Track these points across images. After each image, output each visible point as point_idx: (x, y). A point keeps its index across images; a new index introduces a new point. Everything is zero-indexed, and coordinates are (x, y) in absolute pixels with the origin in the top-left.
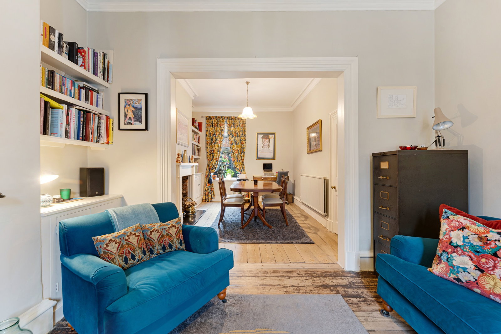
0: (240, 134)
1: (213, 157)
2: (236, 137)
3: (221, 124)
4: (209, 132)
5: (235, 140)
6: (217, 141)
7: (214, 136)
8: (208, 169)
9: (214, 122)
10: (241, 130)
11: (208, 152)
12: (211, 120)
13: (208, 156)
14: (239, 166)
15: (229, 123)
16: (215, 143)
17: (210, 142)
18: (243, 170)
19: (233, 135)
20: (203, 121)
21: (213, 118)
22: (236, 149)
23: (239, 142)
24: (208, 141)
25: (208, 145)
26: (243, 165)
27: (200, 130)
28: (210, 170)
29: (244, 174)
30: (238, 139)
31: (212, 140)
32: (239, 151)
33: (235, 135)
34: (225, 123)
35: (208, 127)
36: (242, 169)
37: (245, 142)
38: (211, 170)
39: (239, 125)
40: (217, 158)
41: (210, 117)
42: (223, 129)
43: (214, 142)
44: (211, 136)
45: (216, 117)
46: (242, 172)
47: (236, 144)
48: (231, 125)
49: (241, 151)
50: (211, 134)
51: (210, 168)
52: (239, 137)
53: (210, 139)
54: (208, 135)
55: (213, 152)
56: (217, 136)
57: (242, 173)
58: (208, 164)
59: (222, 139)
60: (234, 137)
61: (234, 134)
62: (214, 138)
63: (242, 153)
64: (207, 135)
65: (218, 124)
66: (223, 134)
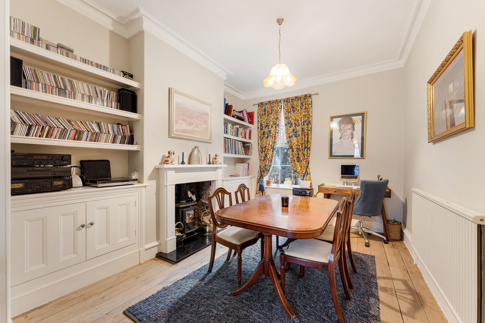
0: (302, 121)
1: (265, 156)
2: (295, 126)
3: (276, 110)
4: (261, 123)
5: (295, 131)
6: (271, 134)
7: (267, 128)
8: (260, 172)
9: (266, 109)
10: (303, 116)
11: (260, 150)
12: (264, 107)
13: (259, 155)
14: (300, 168)
15: (286, 107)
16: (267, 138)
17: (262, 137)
18: (307, 174)
19: (291, 124)
20: (255, 110)
21: (266, 104)
22: (296, 144)
23: (300, 133)
24: (260, 136)
25: (260, 140)
26: (307, 167)
27: (251, 122)
28: (261, 173)
29: (308, 181)
30: (299, 128)
31: (264, 133)
32: (300, 147)
33: (295, 123)
34: (281, 108)
35: (260, 117)
36: (305, 173)
37: (310, 132)
38: (263, 173)
39: (301, 108)
40: (270, 158)
41: (262, 103)
42: (279, 117)
43: (266, 135)
44: (264, 129)
45: (269, 102)
46: (305, 177)
47: (296, 137)
48: (289, 110)
49: (304, 146)
50: (264, 126)
51: (262, 170)
52: (300, 126)
53: (262, 132)
54: (260, 127)
55: (265, 149)
56: (270, 127)
57: (305, 179)
58: (260, 166)
59: (277, 131)
60: (294, 126)
61: (293, 123)
62: (266, 130)
63: (305, 149)
64: (258, 128)
65: (271, 110)
66: (277, 123)
